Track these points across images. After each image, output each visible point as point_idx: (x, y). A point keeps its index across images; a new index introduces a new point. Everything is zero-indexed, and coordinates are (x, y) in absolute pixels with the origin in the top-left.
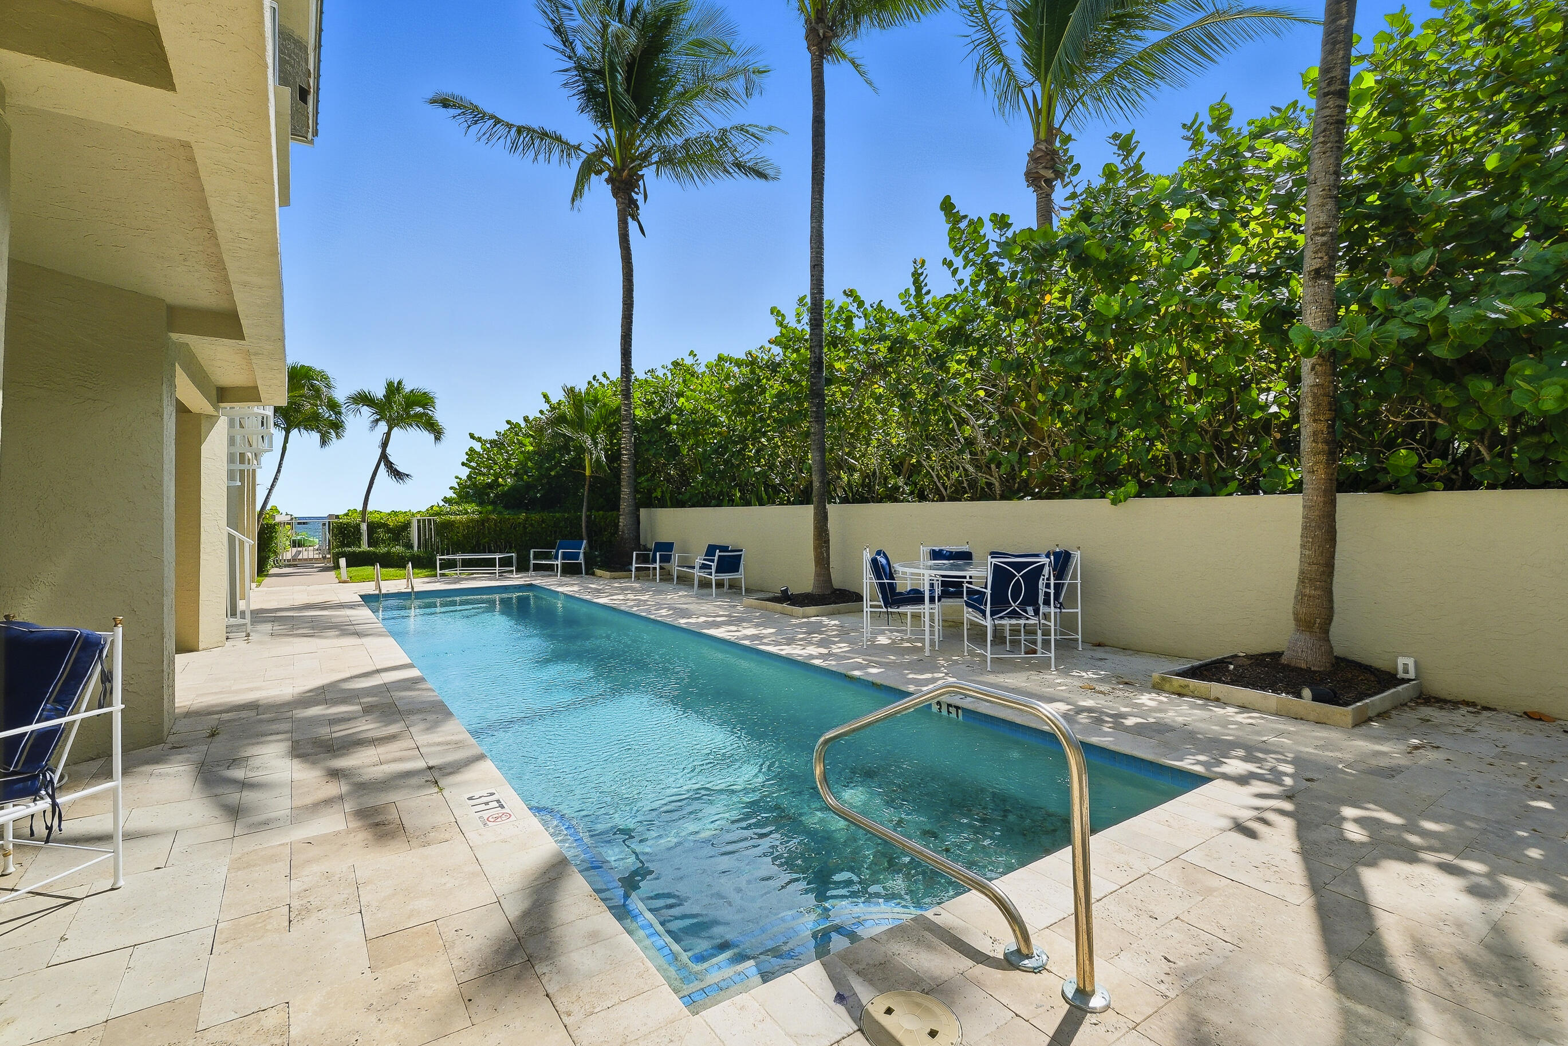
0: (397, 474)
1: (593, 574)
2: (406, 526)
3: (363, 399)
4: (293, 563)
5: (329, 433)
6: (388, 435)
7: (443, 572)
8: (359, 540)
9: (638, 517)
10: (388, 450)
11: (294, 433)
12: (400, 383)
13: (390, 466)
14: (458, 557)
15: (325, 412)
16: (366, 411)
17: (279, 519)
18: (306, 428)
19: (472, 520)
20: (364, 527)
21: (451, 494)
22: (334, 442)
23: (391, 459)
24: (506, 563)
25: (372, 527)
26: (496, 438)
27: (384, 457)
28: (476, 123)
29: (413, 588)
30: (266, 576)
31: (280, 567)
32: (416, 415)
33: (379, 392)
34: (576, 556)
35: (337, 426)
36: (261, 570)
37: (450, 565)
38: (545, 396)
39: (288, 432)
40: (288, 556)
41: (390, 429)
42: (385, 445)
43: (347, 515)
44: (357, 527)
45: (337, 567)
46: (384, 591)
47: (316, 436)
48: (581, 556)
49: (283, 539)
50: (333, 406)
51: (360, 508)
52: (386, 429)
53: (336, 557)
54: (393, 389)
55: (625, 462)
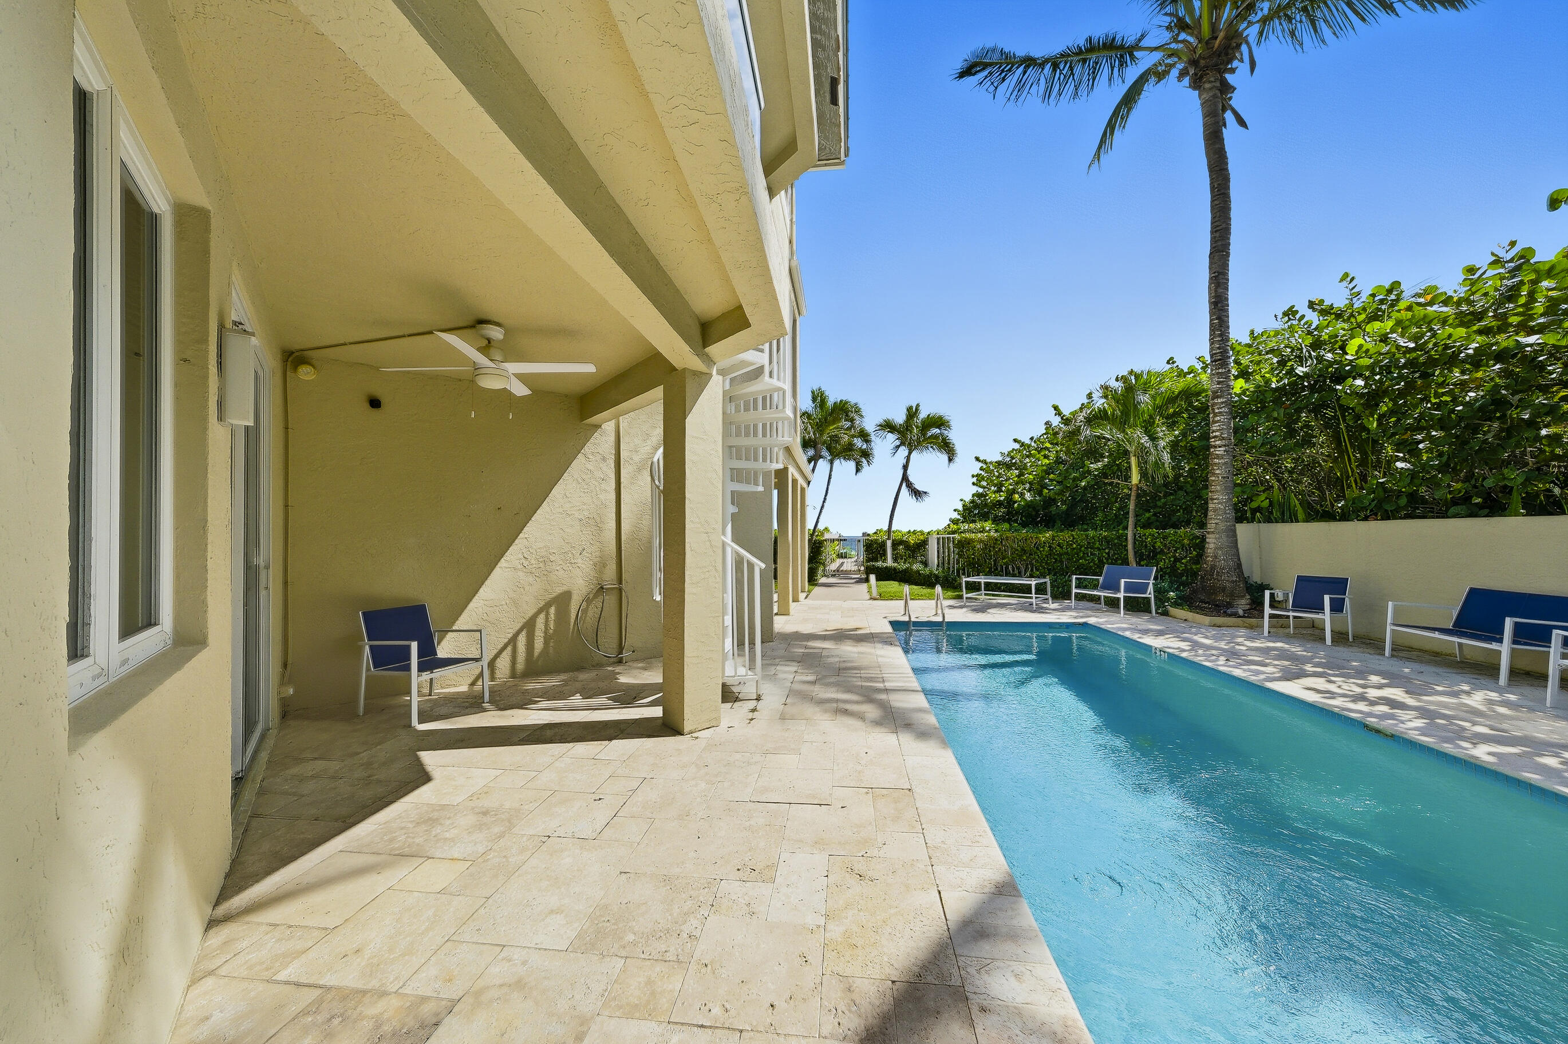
0: (917, 494)
1: (1166, 613)
2: (923, 544)
3: (888, 426)
4: (838, 573)
5: (861, 462)
6: (908, 458)
7: (969, 595)
8: (884, 554)
9: (1235, 535)
10: (909, 472)
11: (837, 462)
12: (918, 405)
13: (910, 485)
14: (982, 579)
15: (859, 443)
16: (892, 438)
17: (827, 536)
18: (845, 459)
19: (990, 538)
20: (889, 543)
21: (955, 516)
22: (866, 468)
23: (911, 479)
24: (1041, 590)
25: (896, 544)
26: (1000, 459)
27: (905, 478)
28: (1004, 80)
29: (944, 617)
30: (816, 585)
31: (827, 576)
32: (932, 436)
33: (900, 418)
34: (1144, 588)
35: (866, 454)
36: (812, 579)
37: (973, 587)
38: (1056, 408)
39: (831, 462)
40: (833, 567)
41: (910, 453)
42: (905, 467)
43: (875, 533)
44: (883, 545)
45: (867, 580)
46: (913, 619)
47: (851, 465)
48: (1151, 588)
49: (829, 551)
50: (864, 436)
51: (886, 528)
52: (906, 453)
53: (869, 571)
54: (912, 413)
55: (1218, 457)
